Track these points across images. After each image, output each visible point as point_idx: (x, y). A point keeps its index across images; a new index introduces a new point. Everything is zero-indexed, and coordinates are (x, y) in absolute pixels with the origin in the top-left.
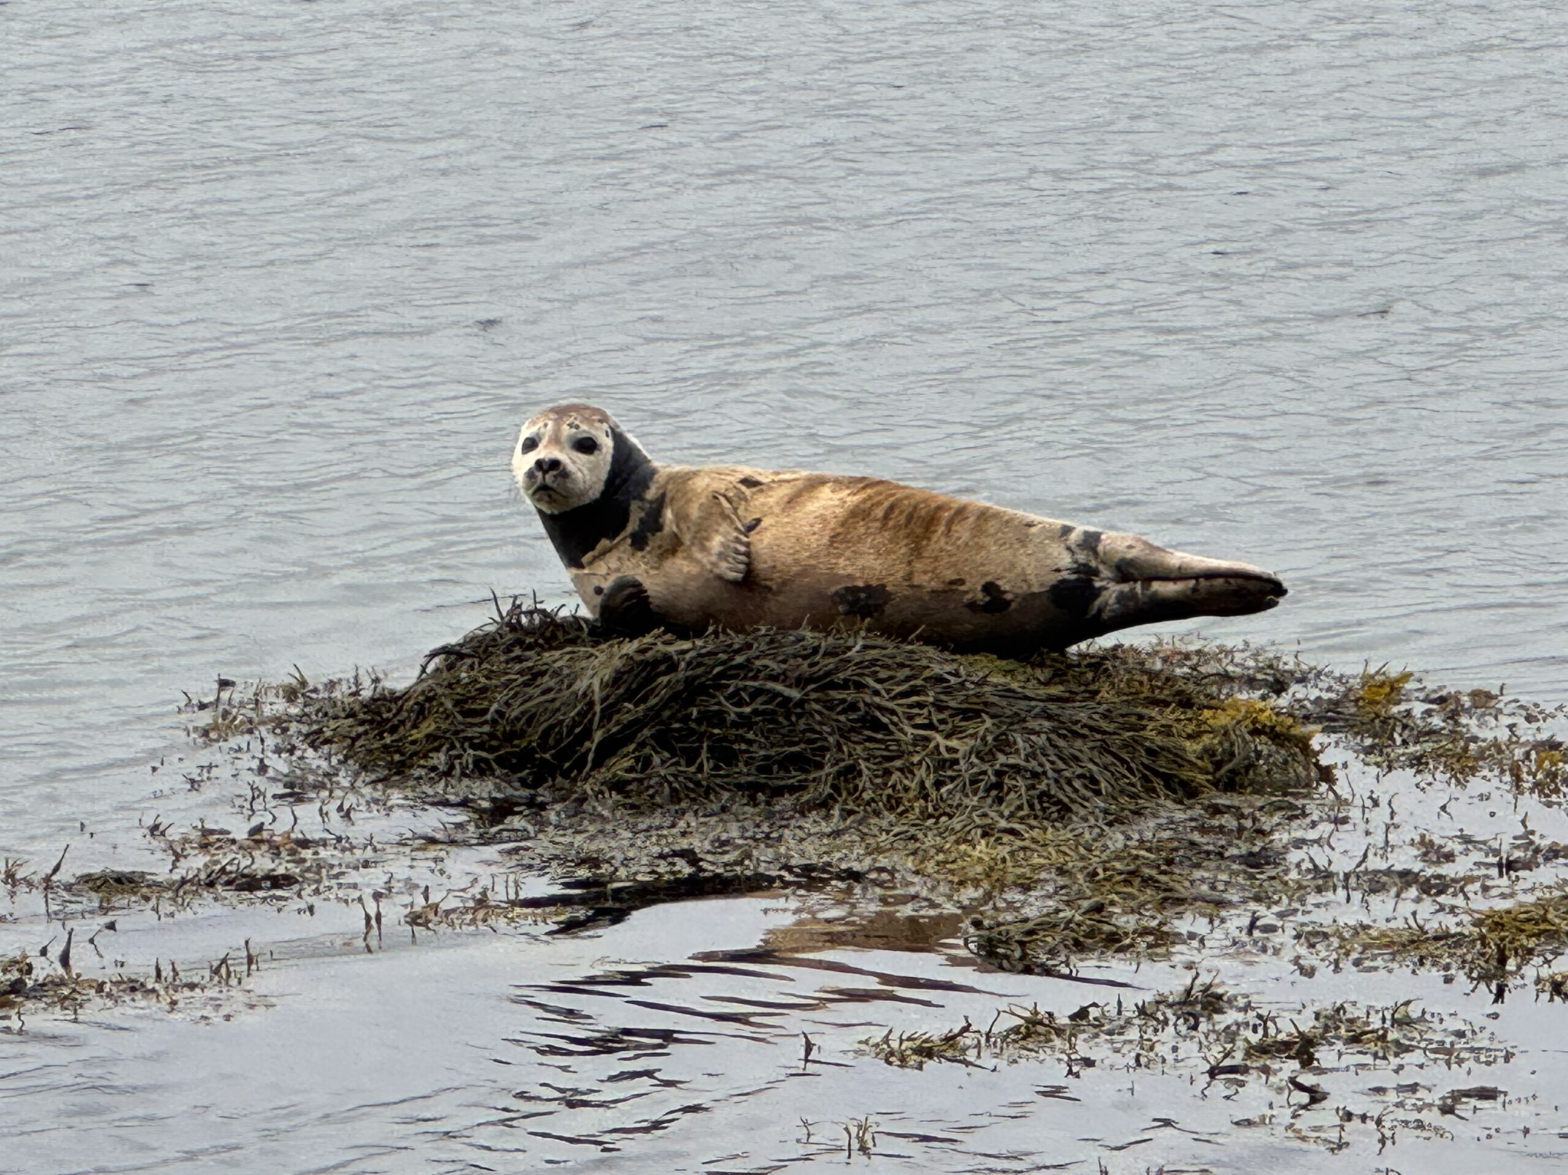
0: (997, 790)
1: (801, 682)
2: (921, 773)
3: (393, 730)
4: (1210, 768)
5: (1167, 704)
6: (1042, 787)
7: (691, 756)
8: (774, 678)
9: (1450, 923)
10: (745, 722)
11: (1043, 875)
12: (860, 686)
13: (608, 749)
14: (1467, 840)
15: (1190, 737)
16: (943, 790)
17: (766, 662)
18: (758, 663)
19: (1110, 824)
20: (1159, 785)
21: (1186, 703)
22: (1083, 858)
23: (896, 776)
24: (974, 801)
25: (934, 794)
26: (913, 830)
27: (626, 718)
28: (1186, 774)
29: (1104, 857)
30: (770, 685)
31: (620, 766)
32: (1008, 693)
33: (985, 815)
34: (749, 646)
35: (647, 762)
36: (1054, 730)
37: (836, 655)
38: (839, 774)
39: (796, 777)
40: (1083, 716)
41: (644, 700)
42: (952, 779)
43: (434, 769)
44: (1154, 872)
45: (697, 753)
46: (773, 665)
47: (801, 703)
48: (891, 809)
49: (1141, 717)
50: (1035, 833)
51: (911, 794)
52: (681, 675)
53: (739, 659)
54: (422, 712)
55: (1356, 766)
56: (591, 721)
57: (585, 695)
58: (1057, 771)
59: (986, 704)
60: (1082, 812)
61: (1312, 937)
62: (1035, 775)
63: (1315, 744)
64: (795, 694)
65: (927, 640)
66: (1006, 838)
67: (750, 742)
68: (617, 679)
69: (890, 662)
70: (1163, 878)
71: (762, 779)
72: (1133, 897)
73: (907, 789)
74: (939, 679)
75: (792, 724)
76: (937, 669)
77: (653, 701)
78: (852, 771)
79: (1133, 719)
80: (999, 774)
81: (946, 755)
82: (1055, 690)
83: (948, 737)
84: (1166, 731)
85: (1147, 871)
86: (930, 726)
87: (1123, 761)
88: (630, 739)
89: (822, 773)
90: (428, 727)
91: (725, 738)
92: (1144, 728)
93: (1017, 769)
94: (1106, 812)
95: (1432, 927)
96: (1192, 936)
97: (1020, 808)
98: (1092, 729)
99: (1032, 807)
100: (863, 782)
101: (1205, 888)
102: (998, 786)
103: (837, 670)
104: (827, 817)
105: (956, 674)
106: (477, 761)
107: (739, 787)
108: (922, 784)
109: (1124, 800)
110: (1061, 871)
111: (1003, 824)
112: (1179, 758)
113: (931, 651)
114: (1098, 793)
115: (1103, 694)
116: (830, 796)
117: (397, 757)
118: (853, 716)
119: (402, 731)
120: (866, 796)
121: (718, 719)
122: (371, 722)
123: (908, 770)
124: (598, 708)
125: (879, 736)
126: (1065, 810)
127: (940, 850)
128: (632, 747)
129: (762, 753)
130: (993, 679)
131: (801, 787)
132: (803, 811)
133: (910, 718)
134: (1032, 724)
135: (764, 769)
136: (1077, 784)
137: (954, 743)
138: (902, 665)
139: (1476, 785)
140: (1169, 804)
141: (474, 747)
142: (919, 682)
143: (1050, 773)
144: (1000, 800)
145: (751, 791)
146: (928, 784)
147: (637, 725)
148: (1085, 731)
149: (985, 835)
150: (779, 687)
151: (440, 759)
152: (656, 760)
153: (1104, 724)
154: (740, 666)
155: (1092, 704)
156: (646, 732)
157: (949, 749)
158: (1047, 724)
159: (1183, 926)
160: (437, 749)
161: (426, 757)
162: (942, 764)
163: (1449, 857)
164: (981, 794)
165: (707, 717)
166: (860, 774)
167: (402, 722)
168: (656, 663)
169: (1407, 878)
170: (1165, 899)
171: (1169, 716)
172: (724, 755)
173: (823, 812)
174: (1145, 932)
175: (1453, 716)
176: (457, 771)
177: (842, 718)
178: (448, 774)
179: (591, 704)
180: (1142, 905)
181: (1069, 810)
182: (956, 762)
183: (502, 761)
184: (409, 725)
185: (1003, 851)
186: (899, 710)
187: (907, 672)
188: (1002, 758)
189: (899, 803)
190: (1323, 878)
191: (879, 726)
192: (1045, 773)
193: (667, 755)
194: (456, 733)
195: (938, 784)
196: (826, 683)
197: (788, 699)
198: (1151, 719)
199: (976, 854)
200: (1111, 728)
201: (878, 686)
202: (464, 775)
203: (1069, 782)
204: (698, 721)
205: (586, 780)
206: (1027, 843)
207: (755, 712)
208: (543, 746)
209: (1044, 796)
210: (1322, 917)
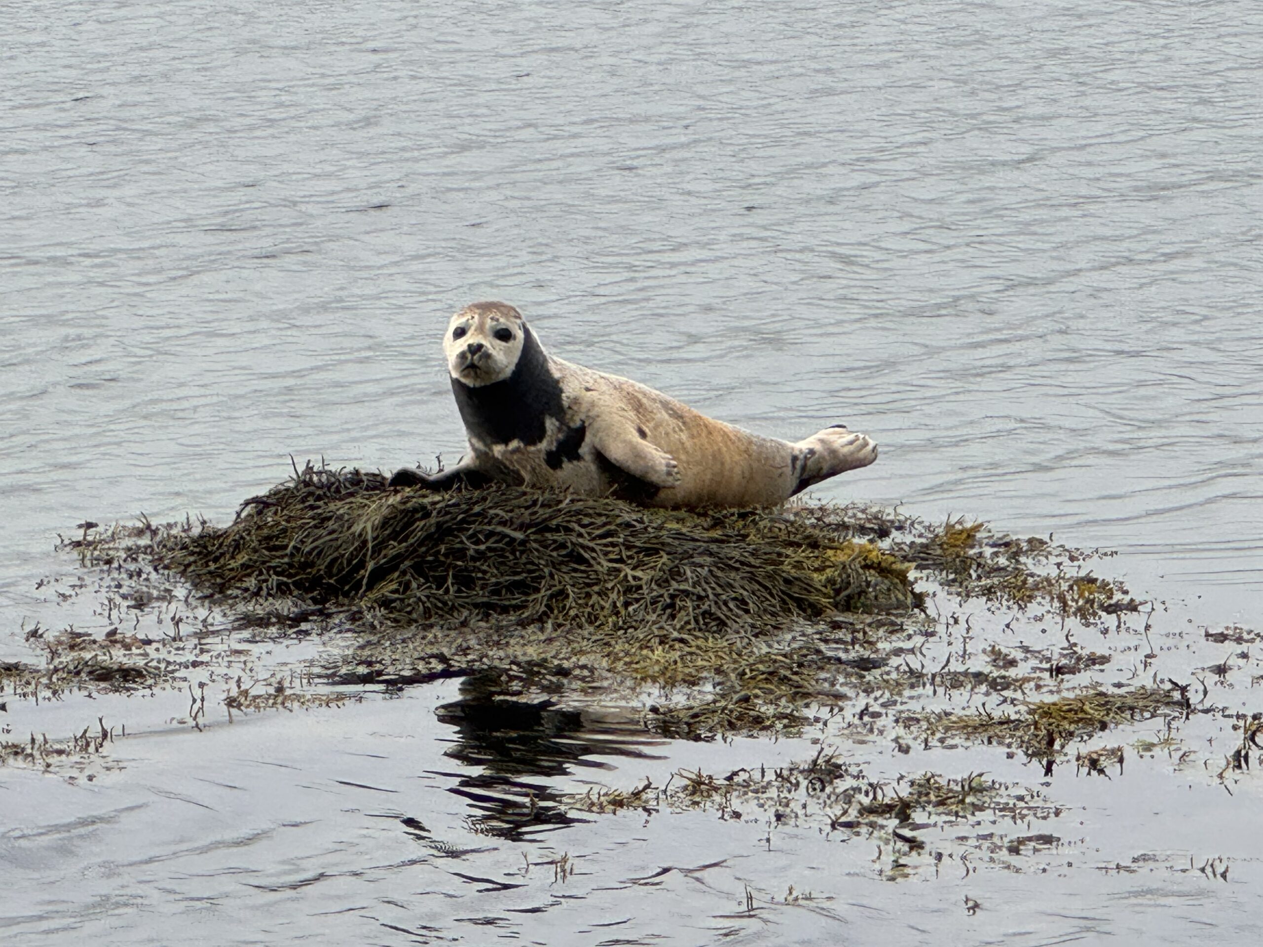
0: (671, 609)
1: (522, 527)
2: (613, 596)
3: (216, 560)
4: (832, 593)
5: (799, 545)
6: (705, 607)
7: (440, 582)
8: (503, 523)
9: (1010, 711)
10: (481, 556)
11: (705, 674)
12: (568, 530)
13: (378, 575)
14: (1026, 650)
15: (816, 570)
16: (631, 609)
17: (498, 511)
18: (492, 512)
19: (756, 636)
20: (792, 605)
21: (814, 545)
22: (735, 661)
23: (595, 598)
24: (653, 617)
25: (623, 612)
26: (607, 639)
27: (392, 553)
28: (813, 598)
29: (751, 660)
30: (500, 529)
31: (387, 588)
32: (679, 536)
33: (661, 628)
34: (484, 499)
35: (407, 586)
36: (715, 564)
37: (550, 506)
38: (552, 596)
39: (518, 598)
40: (736, 554)
41: (405, 539)
42: (637, 601)
43: (246, 590)
44: (788, 673)
45: (444, 579)
46: (501, 513)
47: (523, 543)
48: (591, 623)
49: (780, 555)
50: (700, 642)
51: (606, 612)
52: (433, 520)
53: (477, 509)
54: (237, 547)
55: (942, 594)
56: (365, 555)
57: (360, 535)
58: (717, 595)
59: (663, 544)
60: (735, 626)
61: (909, 722)
62: (700, 598)
63: (912, 575)
64: (519, 535)
65: (619, 495)
66: (677, 645)
67: (485, 572)
68: (385, 523)
69: (591, 511)
70: (795, 677)
71: (494, 599)
72: (771, 692)
73: (603, 608)
74: (628, 525)
75: (516, 558)
76: (626, 518)
77: (411, 541)
78: (562, 594)
79: (774, 556)
80: (672, 597)
81: (633, 583)
82: (717, 534)
83: (633, 569)
84: (798, 565)
85: (783, 672)
86: (621, 561)
87: (766, 588)
88: (395, 568)
89: (539, 596)
90: (242, 558)
91: (466, 569)
92: (782, 563)
93: (686, 593)
94: (753, 626)
95: (997, 714)
96: (817, 720)
97: (688, 623)
98: (742, 563)
99: (697, 622)
100: (569, 602)
101: (826, 685)
102: (672, 606)
103: (551, 518)
104: (542, 630)
105: (641, 521)
106: (279, 585)
107: (476, 606)
108: (614, 604)
109: (766, 617)
110: (719, 671)
111: (675, 634)
112: (808, 587)
113: (621, 504)
114: (747, 611)
115: (752, 537)
116: (544, 613)
117: (219, 580)
118: (564, 552)
119: (222, 561)
120: (572, 613)
121: (461, 554)
122: (199, 553)
123: (602, 594)
124: (370, 545)
125: (583, 568)
126: (722, 624)
127: (627, 654)
128: (396, 574)
129: (493, 580)
130: (669, 526)
131: (523, 607)
132: (523, 624)
133: (606, 554)
134: (698, 560)
135: (496, 592)
136: (731, 605)
137: (639, 573)
138: (600, 515)
139: (1033, 609)
140: (801, 621)
141: (277, 574)
142: (613, 527)
143: (711, 597)
144: (673, 617)
145: (486, 610)
146: (618, 604)
147: (398, 559)
148: (737, 565)
149: (661, 643)
150: (507, 531)
151: (251, 583)
152: (414, 585)
153: (752, 560)
154: (478, 514)
155: (743, 545)
156: (407, 563)
157: (634, 578)
158: (709, 559)
159: (810, 713)
160: (249, 575)
161: (240, 580)
162: (628, 590)
163: (1012, 663)
164: (659, 612)
165: (451, 552)
166: (567, 596)
167: (222, 554)
168: (415, 510)
169: (979, 678)
170: (796, 693)
171: (800, 554)
172: (465, 581)
173: (538, 625)
174: (781, 717)
175: (1015, 556)
176: (264, 592)
177: (554, 554)
178: (257, 594)
179: (365, 542)
180: (779, 698)
181: (725, 624)
182: (640, 587)
183: (298, 585)
184: (228, 556)
185: (676, 655)
186: (598, 548)
187: (604, 519)
188: (674, 585)
189: (596, 619)
190: (916, 677)
191: (582, 560)
192: (707, 596)
193: (422, 580)
194: (264, 563)
195: (627, 605)
196: (543, 528)
197: (513, 540)
198: (787, 556)
199: (655, 657)
200: (757, 562)
201: (582, 530)
202: (269, 594)
203: (725, 603)
204: (446, 555)
205: (361, 599)
206: (693, 649)
207: (489, 549)
208: (329, 573)
209: (707, 614)
210: (915, 706)
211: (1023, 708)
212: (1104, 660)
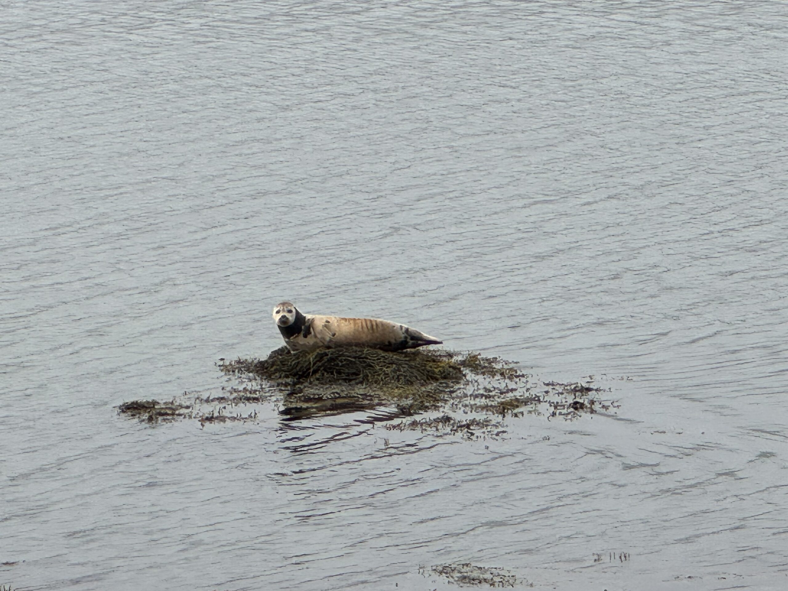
1: (355, 358)
2: (381, 376)
4: (441, 374)
5: (430, 361)
6: (407, 378)
7: (332, 373)
9: (493, 404)
10: (342, 366)
11: (409, 396)
12: (367, 358)
13: (315, 372)
14: (494, 388)
15: (436, 368)
18: (345, 354)
19: (421, 386)
20: (430, 378)
21: (434, 361)
22: (417, 392)
23: (376, 377)
24: (393, 381)
25: (384, 380)
26: (381, 387)
27: (318, 365)
28: (435, 376)
29: (421, 392)
30: (348, 358)
31: (317, 376)
32: (397, 359)
33: (396, 384)
35: (323, 374)
36: (408, 367)
37: (361, 352)
38: (364, 376)
39: (354, 377)
40: (413, 364)
41: (322, 361)
42: (388, 377)
44: (432, 395)
46: (348, 354)
47: (354, 362)
48: (376, 383)
49: (425, 364)
50: (407, 387)
51: (380, 380)
52: (329, 356)
54: (273, 365)
55: (470, 374)
56: (311, 366)
57: (309, 361)
58: (410, 375)
59: (394, 362)
60: (415, 383)
61: (466, 406)
62: (405, 376)
63: (462, 369)
64: (353, 360)
65: (380, 348)
66: (401, 389)
67: (344, 370)
68: (316, 357)
69: (373, 353)
70: (434, 396)
72: (428, 400)
74: (384, 357)
75: (353, 366)
76: (383, 355)
78: (367, 376)
80: (398, 376)
82: (406, 359)
83: (386, 368)
84: (431, 367)
85: (430, 395)
86: (382, 366)
87: (422, 373)
88: (319, 370)
89: (360, 376)
90: (274, 368)
91: (339, 369)
92: (426, 366)
93: (402, 375)
94: (420, 383)
95: (489, 404)
97: (403, 383)
99: (405, 382)
100: (369, 378)
101: (443, 397)
102: (398, 378)
103: (362, 355)
105: (387, 356)
106: (287, 374)
107: (343, 379)
109: (423, 381)
110: (413, 395)
111: (400, 386)
112: (434, 373)
114: (418, 380)
115: (417, 359)
116: (362, 381)
117: (269, 374)
118: (366, 364)
119: (268, 369)
120: (370, 380)
121: (337, 365)
123: (379, 375)
124: (312, 363)
125: (372, 368)
126: (412, 383)
127: (388, 391)
129: (347, 372)
130: (394, 357)
131: (356, 379)
132: (357, 384)
133: (378, 364)
134: (403, 366)
135: (348, 376)
136: (414, 378)
138: (375, 354)
139: (496, 378)
140: (432, 382)
141: (285, 372)
142: (379, 357)
143: (408, 376)
144: (398, 381)
145: (345, 380)
146: (383, 378)
147: (320, 367)
148: (414, 367)
149: (396, 388)
150: (350, 359)
151: (277, 374)
152: (325, 374)
154: (341, 354)
155: (415, 361)
156: (323, 368)
157: (387, 371)
161: (275, 374)
162: (385, 374)
163: (491, 391)
165: (335, 365)
168: (323, 354)
169: (482, 395)
171: (431, 364)
172: (339, 373)
173: (362, 384)
175: (490, 363)
176: (282, 377)
177: (364, 365)
178: (280, 377)
179: (310, 363)
180: (431, 401)
182: (389, 373)
183: (291, 374)
185: (400, 391)
186: (375, 363)
188: (398, 373)
190: (466, 396)
191: (371, 366)
193: (327, 373)
194: (281, 369)
195: (385, 378)
196: (359, 357)
198: (427, 364)
199: (395, 391)
200: (419, 366)
201: (371, 358)
203: (412, 377)
204: (333, 366)
205: (311, 378)
206: (405, 389)
207: (345, 364)
208: (300, 371)
209: (408, 380)
210: (467, 403)
211: (496, 403)
212: (516, 390)
